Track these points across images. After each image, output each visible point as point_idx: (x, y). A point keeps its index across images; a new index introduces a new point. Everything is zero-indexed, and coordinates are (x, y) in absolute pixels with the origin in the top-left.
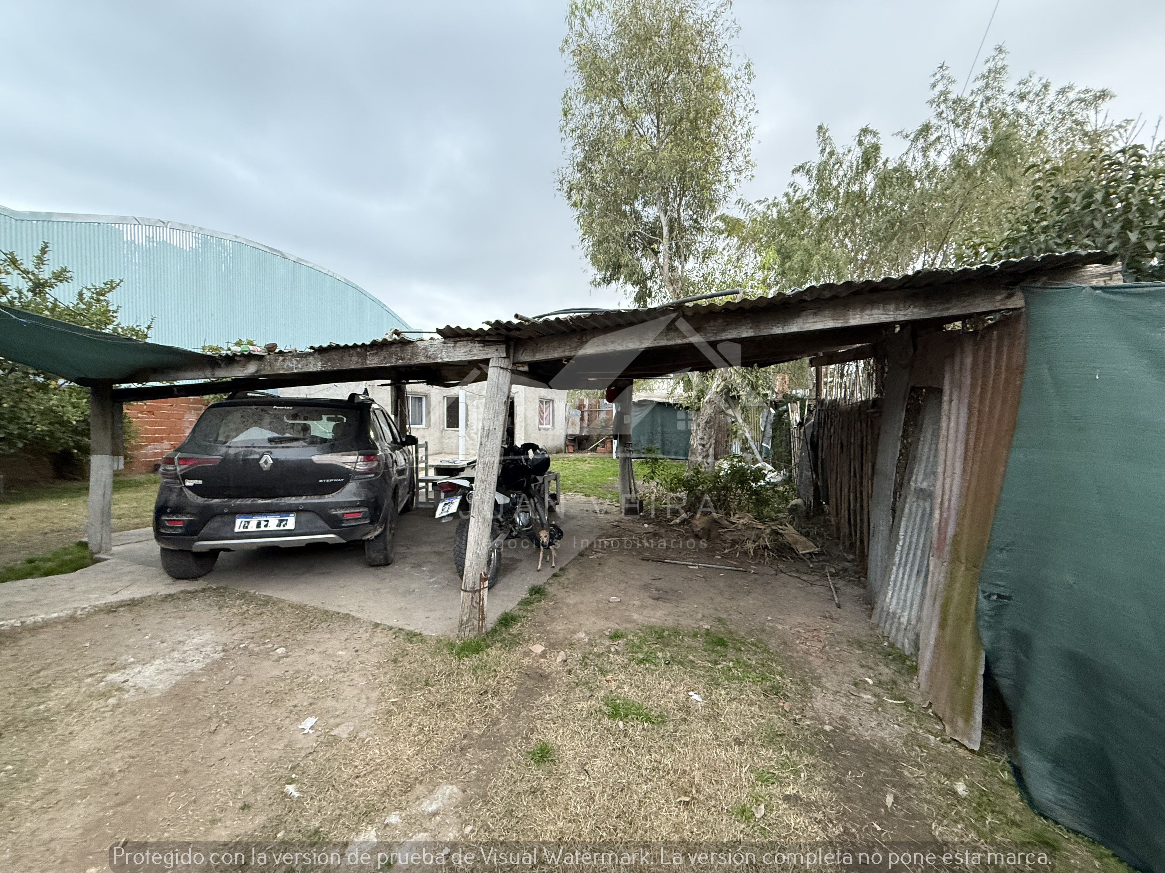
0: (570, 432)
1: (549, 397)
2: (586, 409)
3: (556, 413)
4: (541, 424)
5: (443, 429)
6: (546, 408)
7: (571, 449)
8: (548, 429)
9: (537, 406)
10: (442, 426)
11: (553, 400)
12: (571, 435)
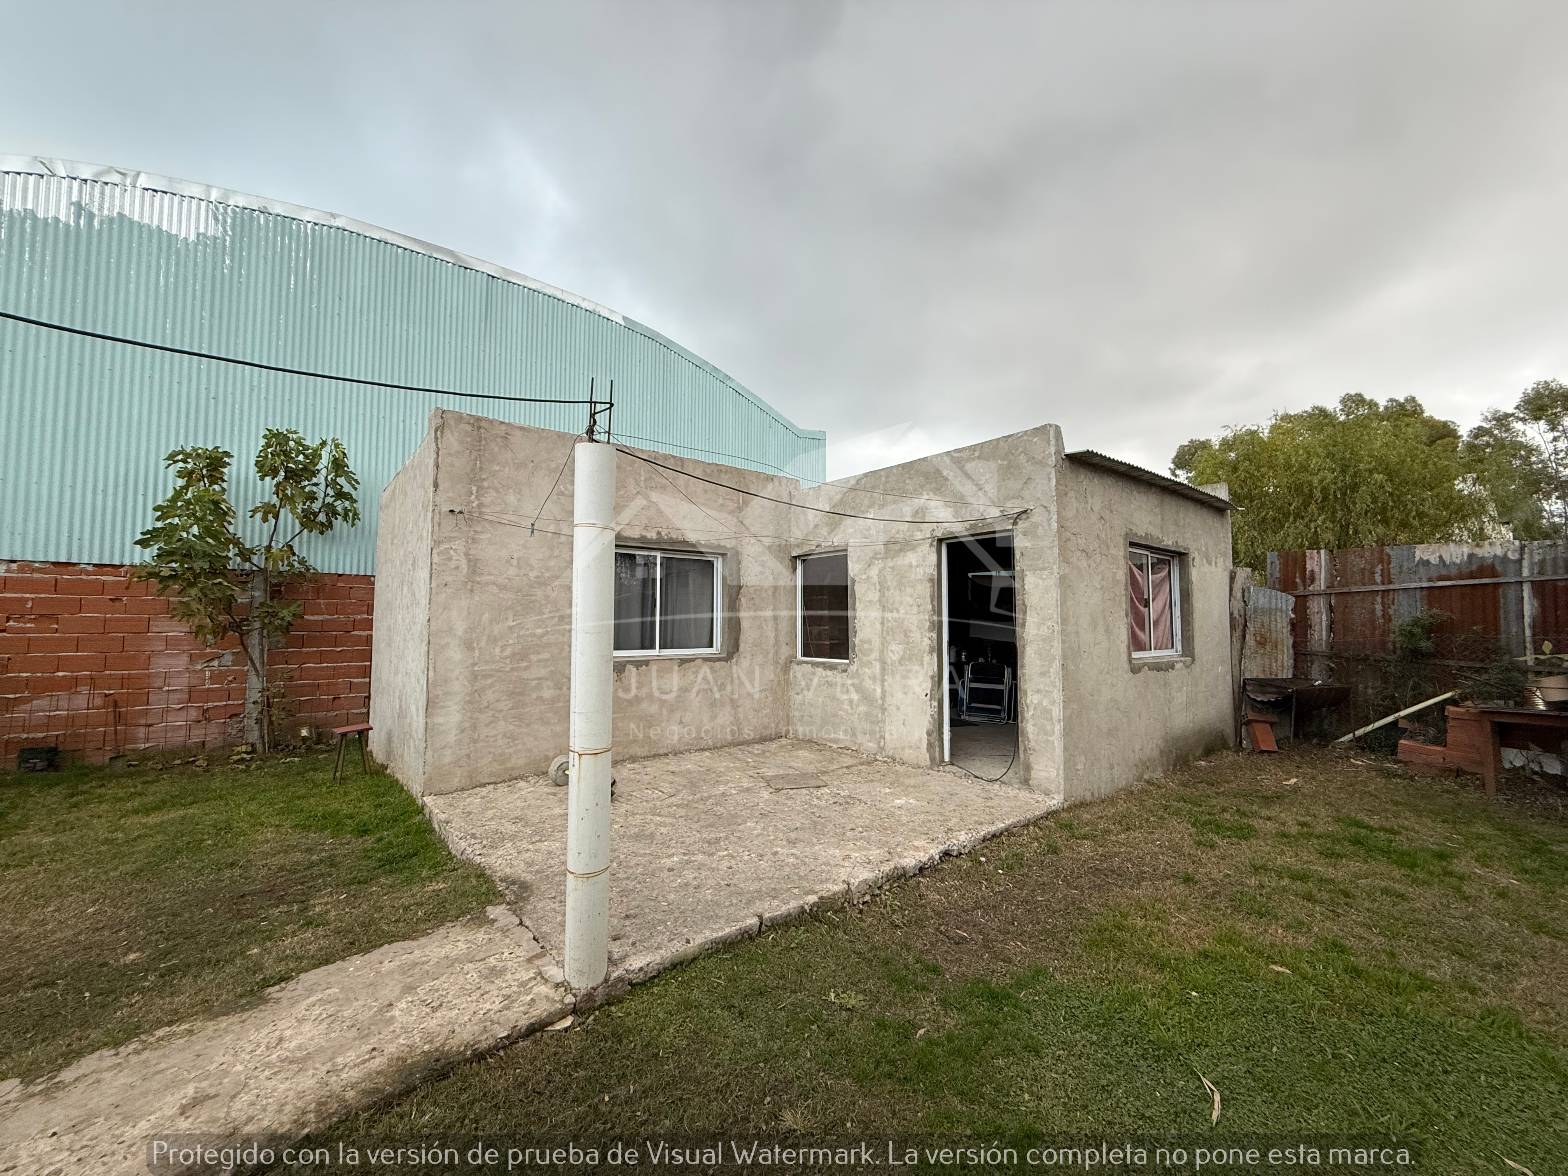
0: (1254, 670)
1: (1168, 542)
2: (1321, 584)
3: (1198, 603)
4: (1137, 644)
5: (791, 660)
6: (1157, 586)
7: (1267, 739)
8: (1171, 666)
9: (1121, 575)
10: (785, 651)
11: (1181, 556)
12: (1262, 684)
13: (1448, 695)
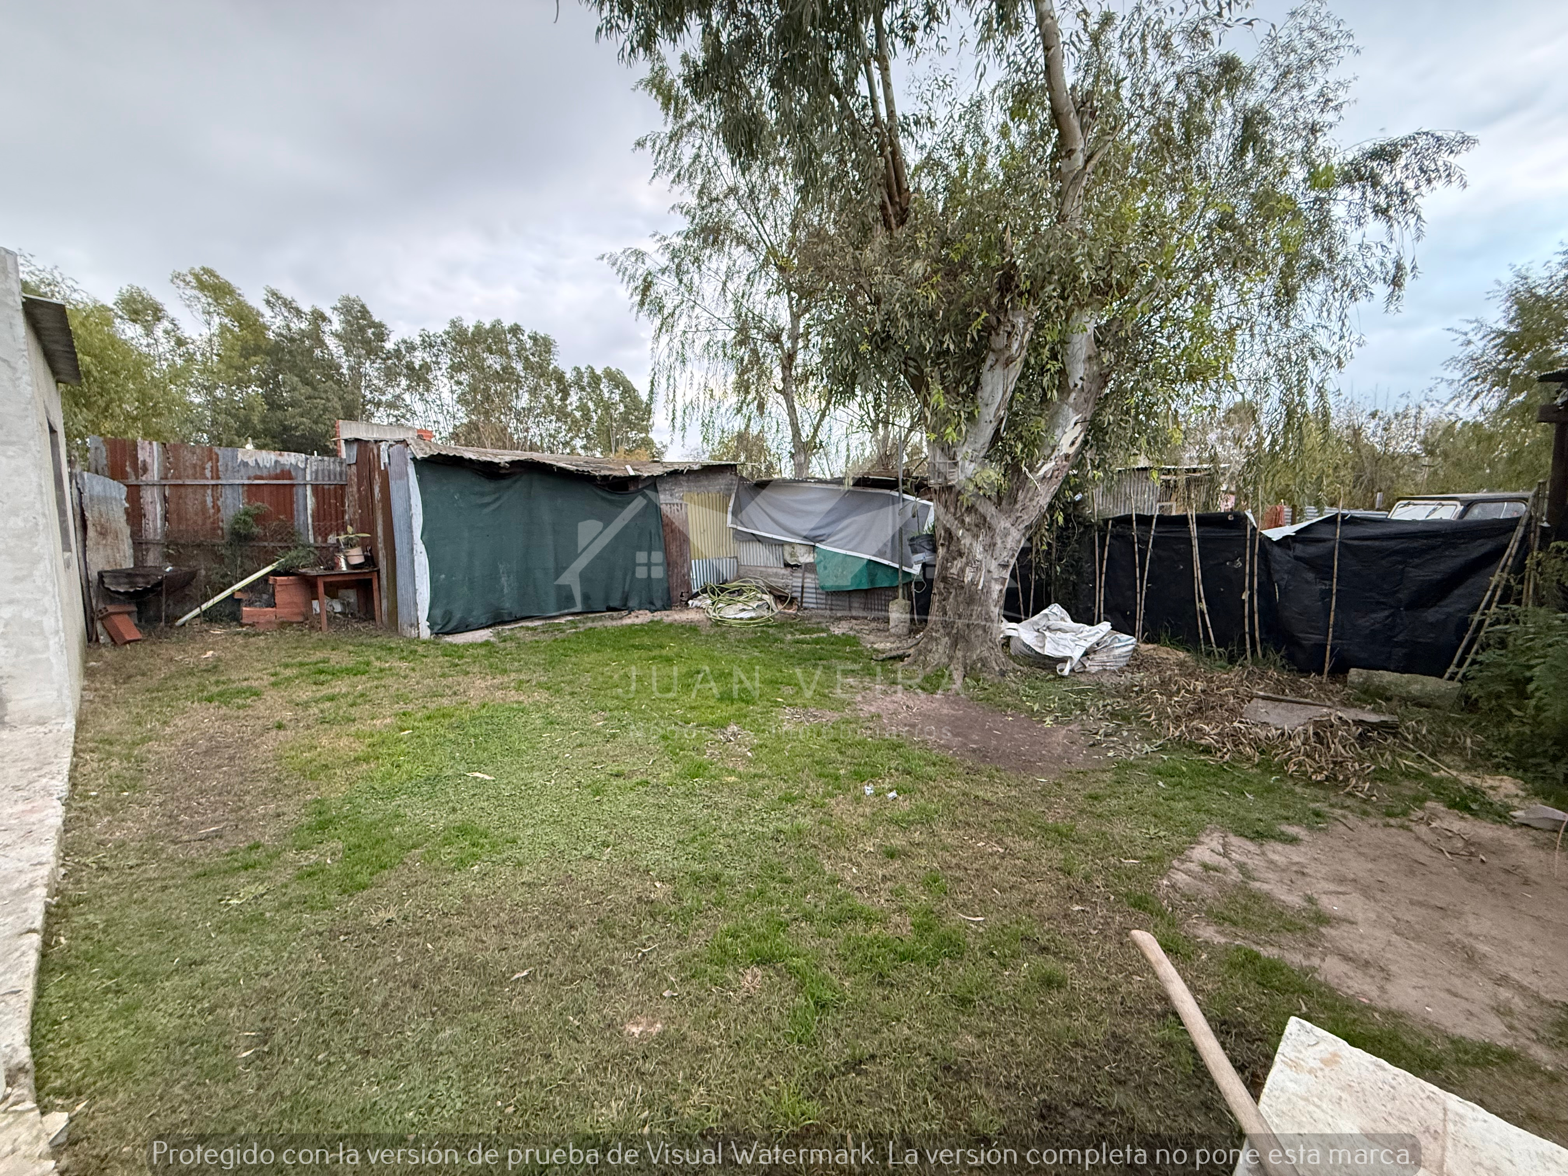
7: (130, 629)
12: (116, 575)
13: (269, 569)
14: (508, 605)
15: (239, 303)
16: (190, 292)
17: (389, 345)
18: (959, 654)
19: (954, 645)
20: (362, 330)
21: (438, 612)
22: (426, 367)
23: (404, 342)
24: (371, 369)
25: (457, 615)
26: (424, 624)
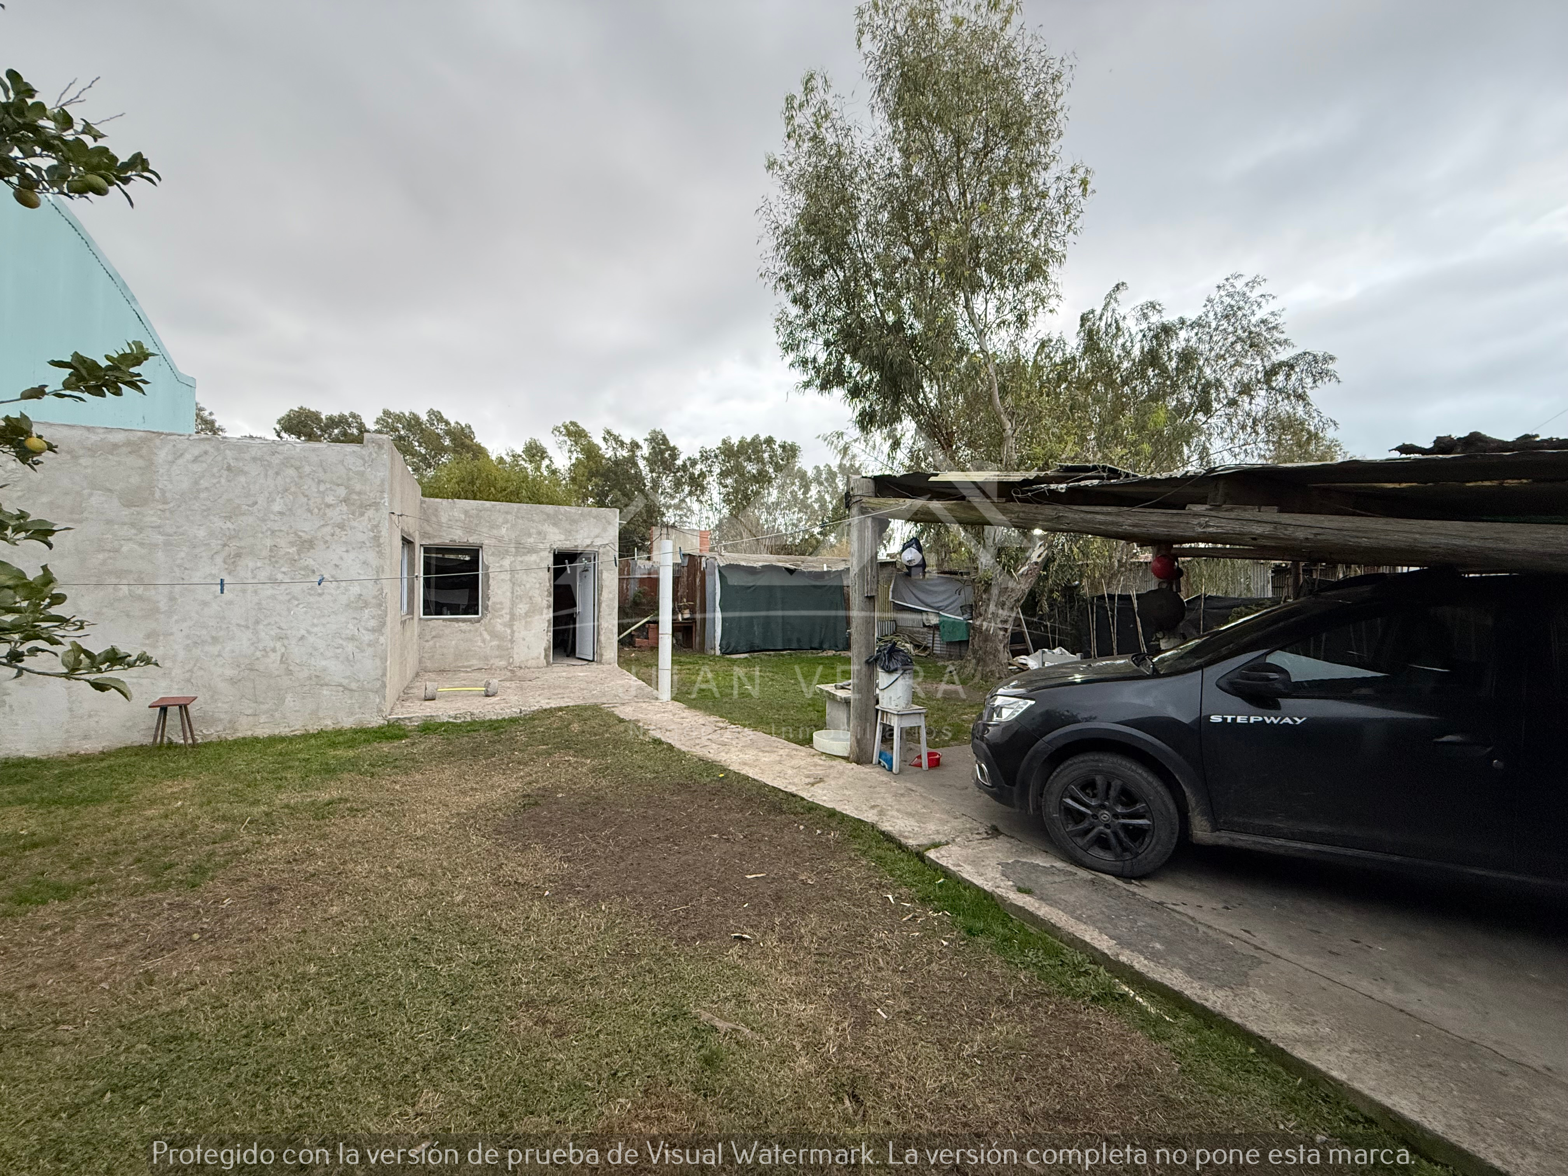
5: (413, 618)
13: (645, 620)
14: (757, 642)
15: (589, 442)
16: (562, 438)
17: (679, 462)
18: (980, 668)
19: (978, 664)
20: (662, 452)
21: (724, 642)
22: (702, 475)
23: (689, 459)
24: (667, 482)
25: (733, 645)
26: (718, 648)
